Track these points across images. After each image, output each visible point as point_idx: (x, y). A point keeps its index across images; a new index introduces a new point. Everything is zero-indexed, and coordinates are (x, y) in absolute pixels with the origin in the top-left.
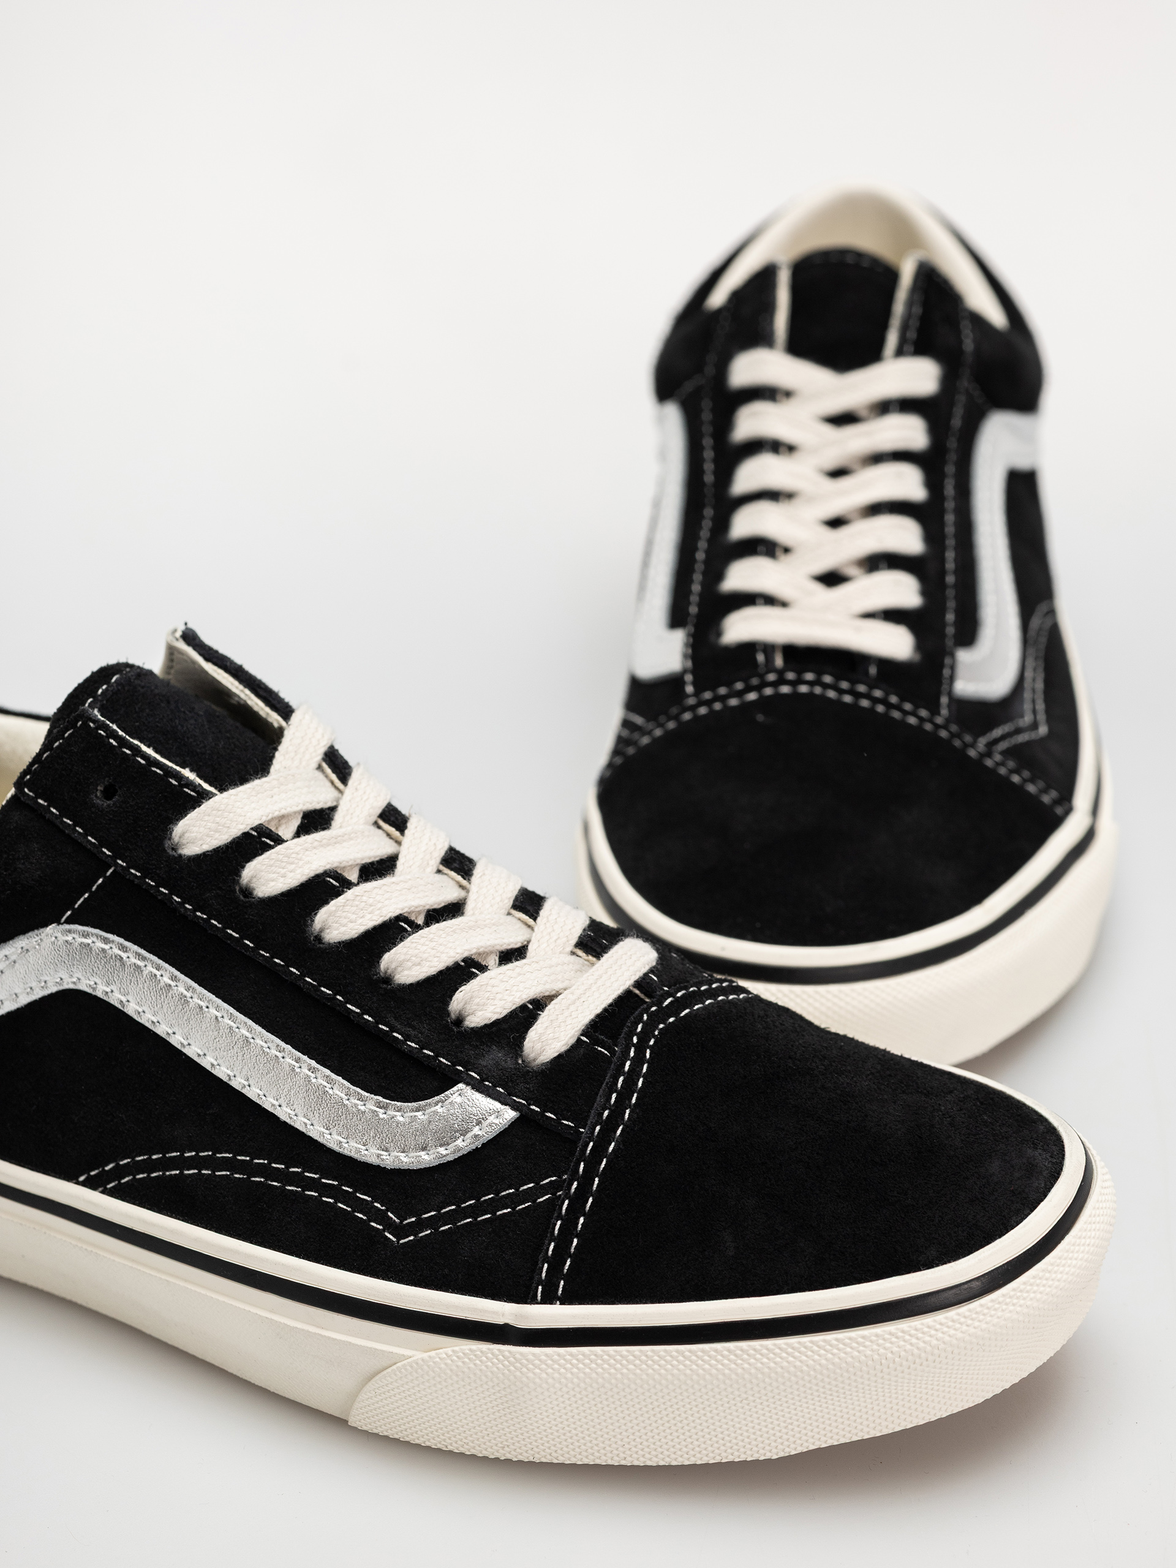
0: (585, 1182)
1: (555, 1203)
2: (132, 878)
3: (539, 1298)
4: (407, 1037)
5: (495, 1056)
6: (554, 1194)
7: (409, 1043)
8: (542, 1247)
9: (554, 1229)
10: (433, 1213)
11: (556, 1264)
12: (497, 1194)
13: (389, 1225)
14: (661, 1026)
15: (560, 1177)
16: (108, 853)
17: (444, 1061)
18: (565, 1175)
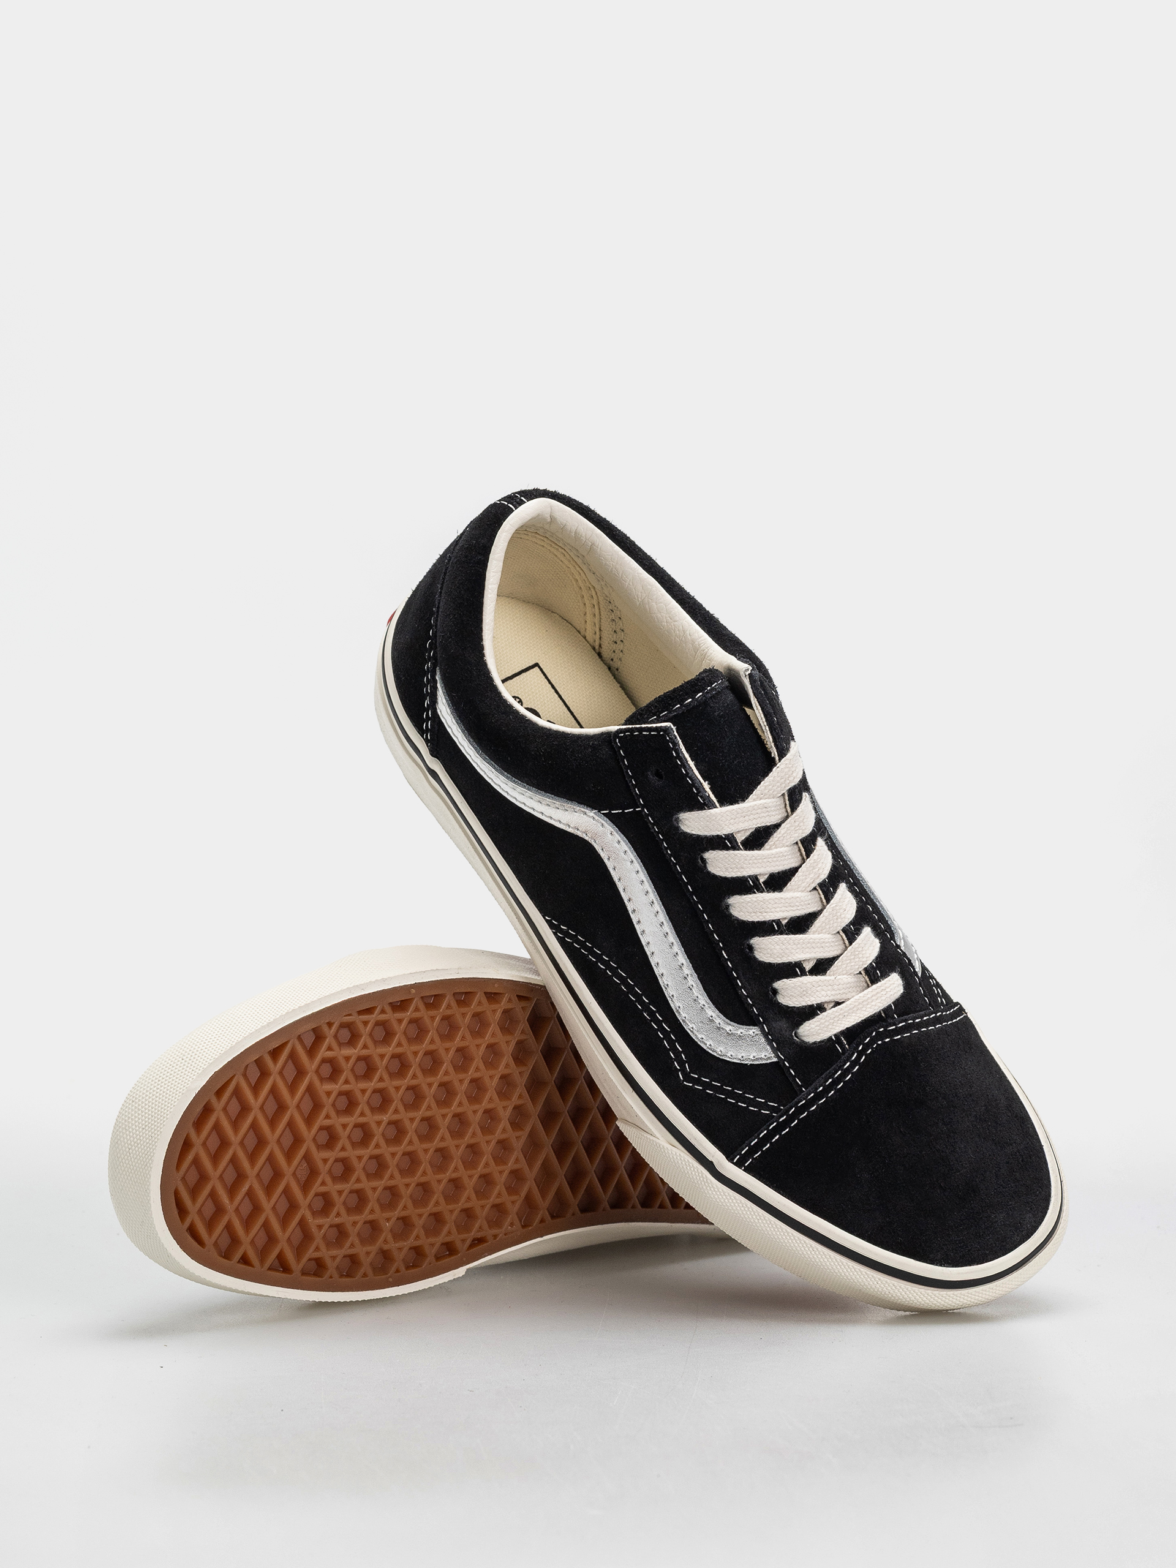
0: (791, 1118)
1: (768, 1119)
2: (648, 821)
3: (735, 1161)
4: (743, 987)
5: (782, 1024)
6: (771, 1113)
7: (743, 990)
8: (750, 1137)
9: (761, 1134)
10: (708, 1080)
11: (753, 1150)
12: (744, 1093)
13: (683, 1070)
14: (880, 1042)
15: (779, 1106)
16: (642, 802)
17: (755, 1011)
18: (782, 1108)
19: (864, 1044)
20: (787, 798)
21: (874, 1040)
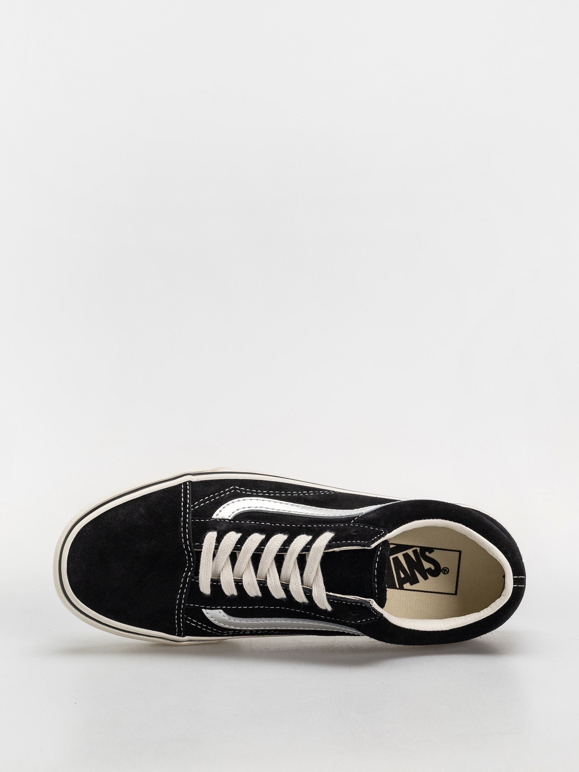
0: (185, 509)
1: (192, 502)
3: (187, 483)
5: (224, 527)
6: (194, 505)
8: (191, 492)
9: (189, 496)
17: (237, 522)
18: (192, 509)
19: (191, 557)
20: (310, 588)
21: (190, 562)
